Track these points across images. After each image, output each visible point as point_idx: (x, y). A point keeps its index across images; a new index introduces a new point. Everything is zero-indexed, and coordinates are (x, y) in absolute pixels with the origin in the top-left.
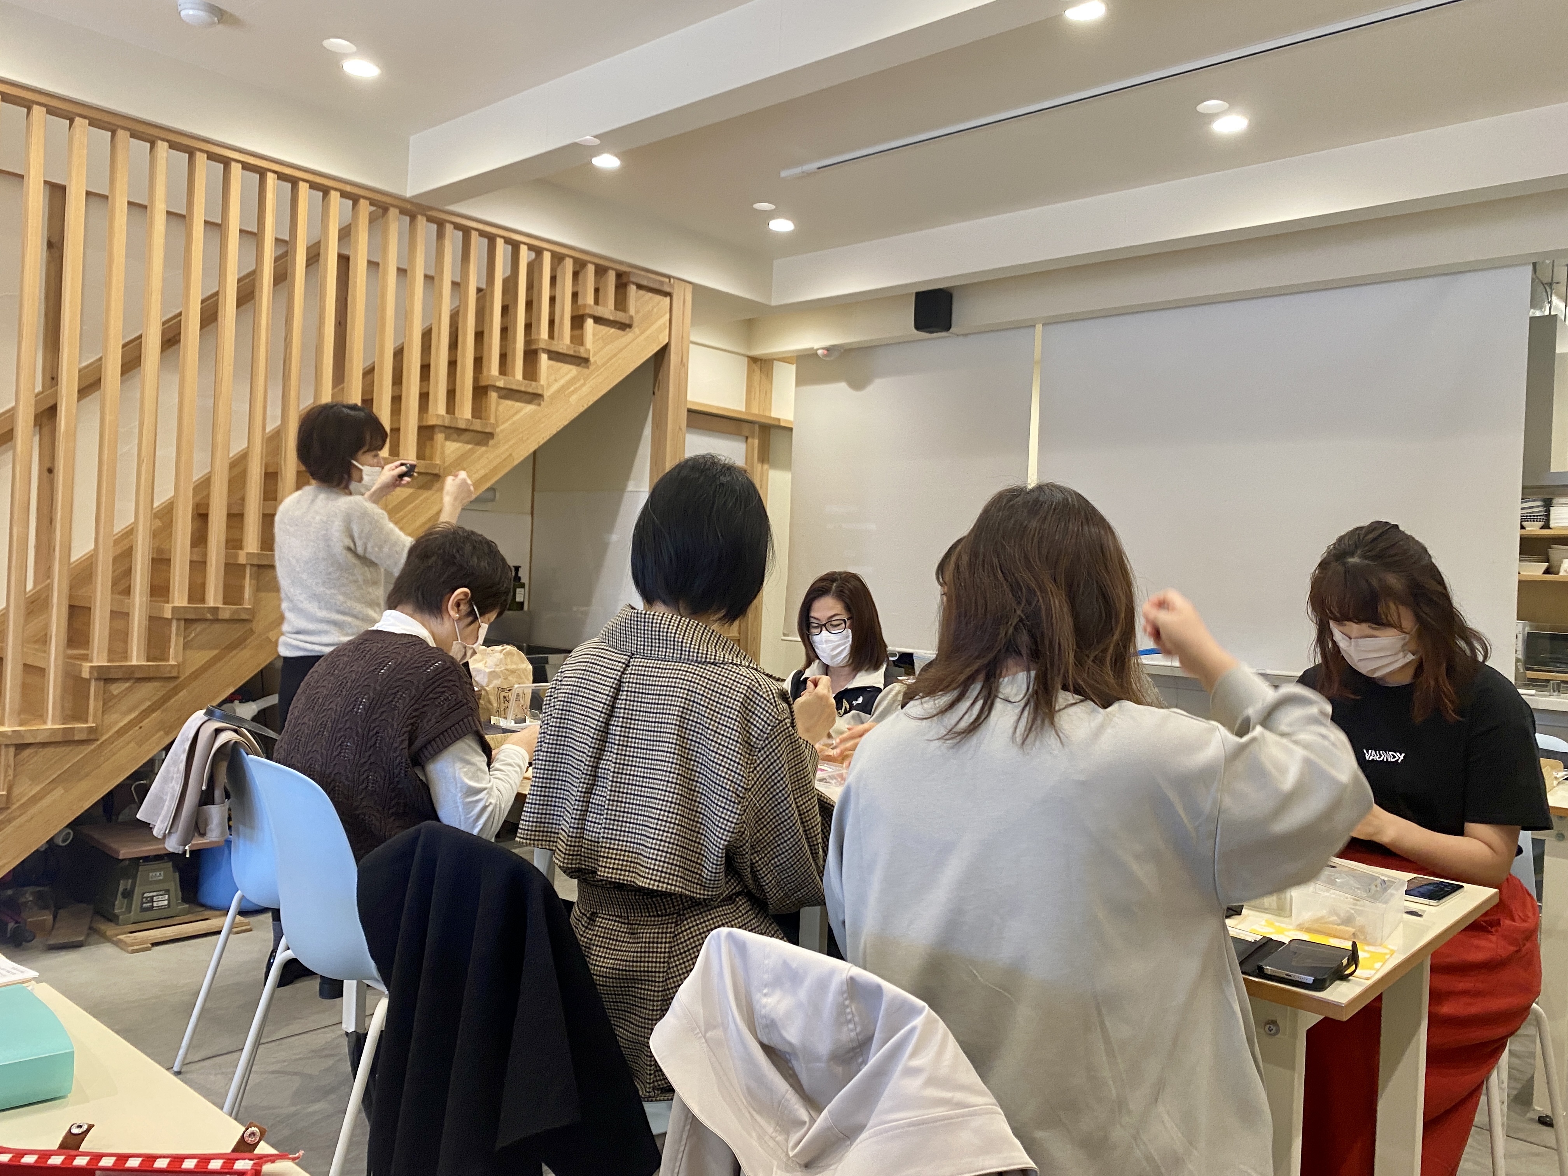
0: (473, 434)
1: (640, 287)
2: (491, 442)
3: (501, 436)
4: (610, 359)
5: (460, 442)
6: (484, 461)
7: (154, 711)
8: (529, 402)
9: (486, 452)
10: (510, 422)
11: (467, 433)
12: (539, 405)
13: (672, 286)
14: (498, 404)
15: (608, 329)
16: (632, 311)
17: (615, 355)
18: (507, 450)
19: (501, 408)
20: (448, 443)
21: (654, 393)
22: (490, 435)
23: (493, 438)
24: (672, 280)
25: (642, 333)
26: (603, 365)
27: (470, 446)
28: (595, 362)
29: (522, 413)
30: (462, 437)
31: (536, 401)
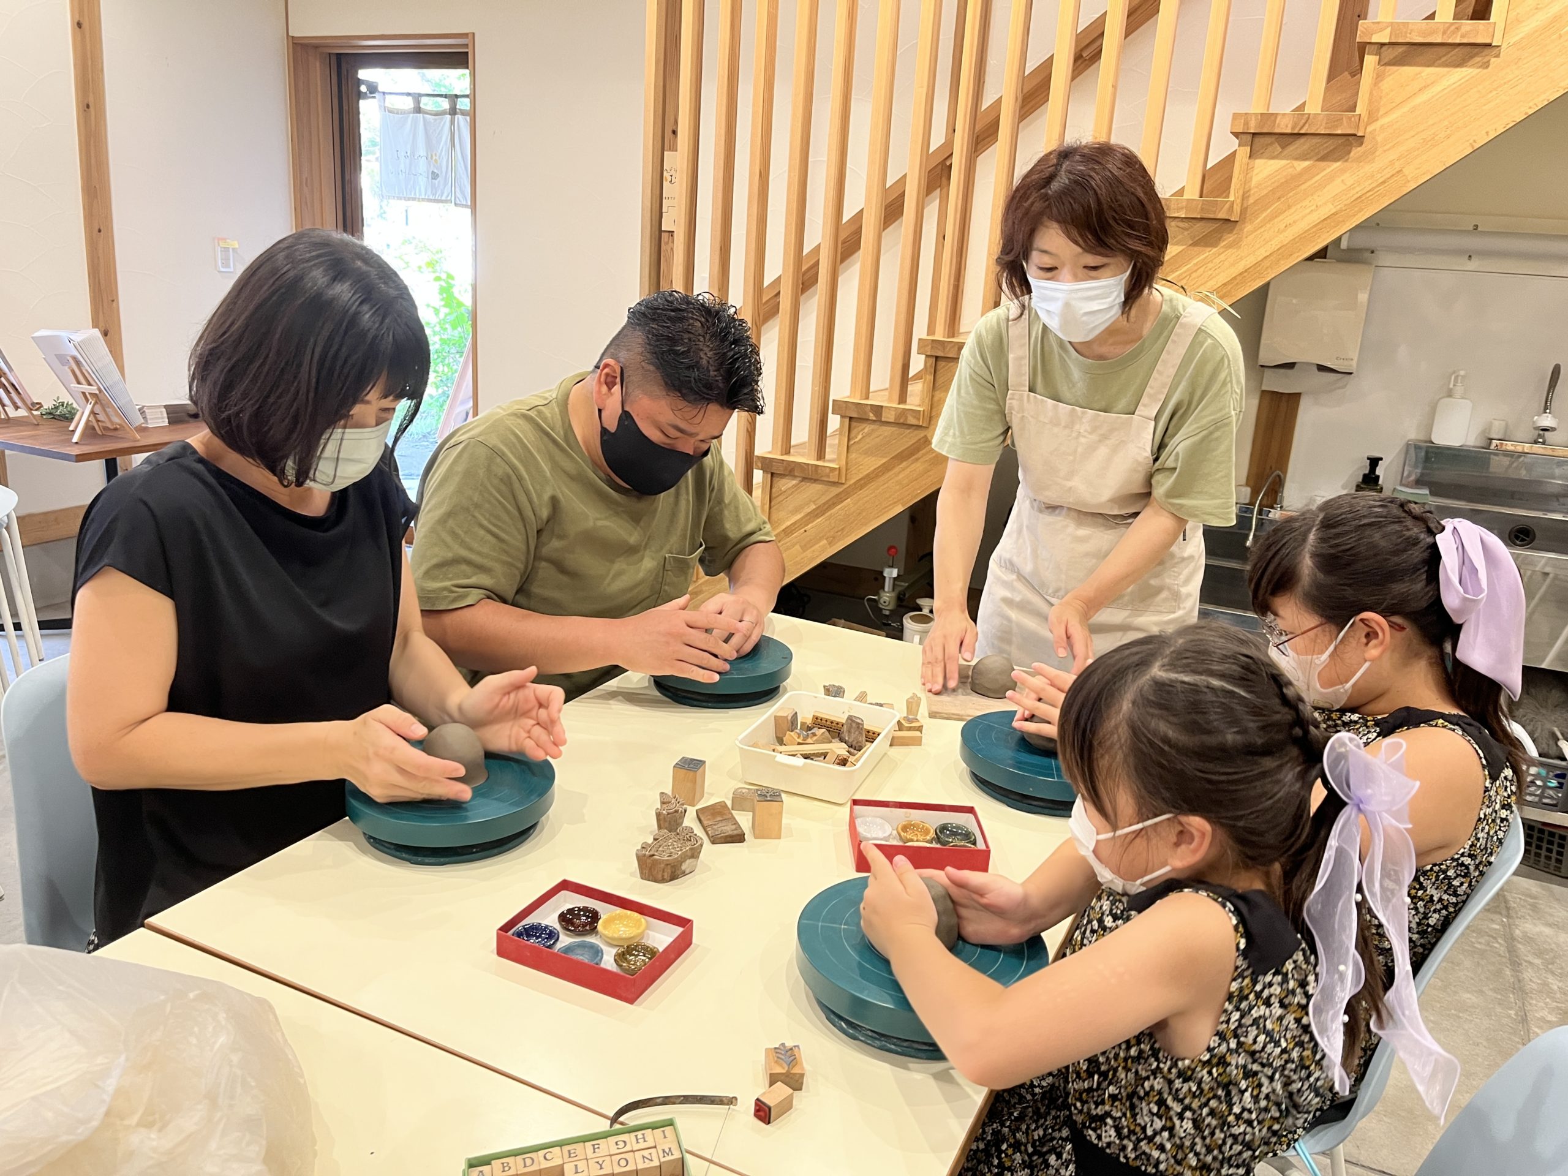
0: (1316, 140)
2: (1356, 152)
3: (1379, 139)
5: (1285, 158)
6: (1336, 187)
7: (817, 516)
8: (1461, 64)
9: (1343, 171)
10: (1405, 108)
11: (1302, 140)
12: (1486, 65)
14: (1379, 78)
18: (1392, 163)
19: (1387, 84)
20: (1259, 162)
22: (1353, 139)
23: (1361, 144)
27: (1307, 163)
29: (1437, 88)
30: (1291, 148)
31: (1477, 59)
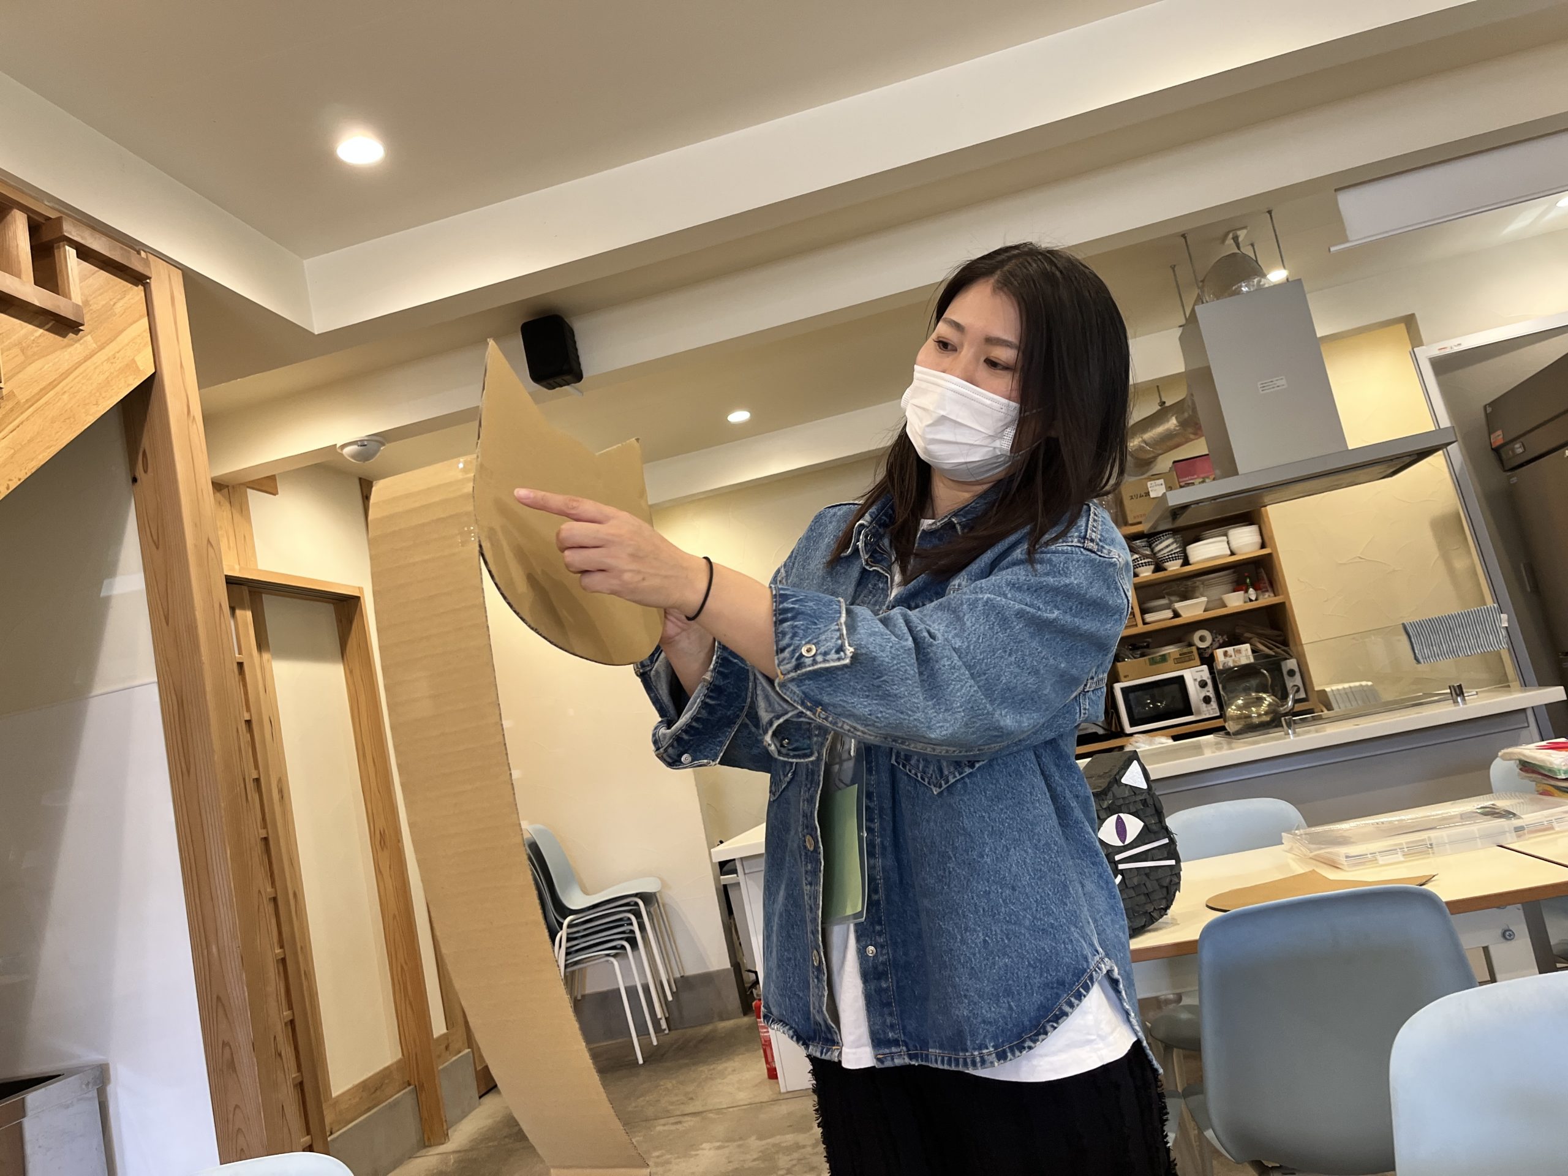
1: (85, 253)
4: (44, 391)
13: (146, 262)
15: (30, 327)
16: (77, 296)
17: (52, 385)
21: (135, 480)
24: (143, 253)
25: (101, 348)
26: (32, 401)
28: (12, 394)
